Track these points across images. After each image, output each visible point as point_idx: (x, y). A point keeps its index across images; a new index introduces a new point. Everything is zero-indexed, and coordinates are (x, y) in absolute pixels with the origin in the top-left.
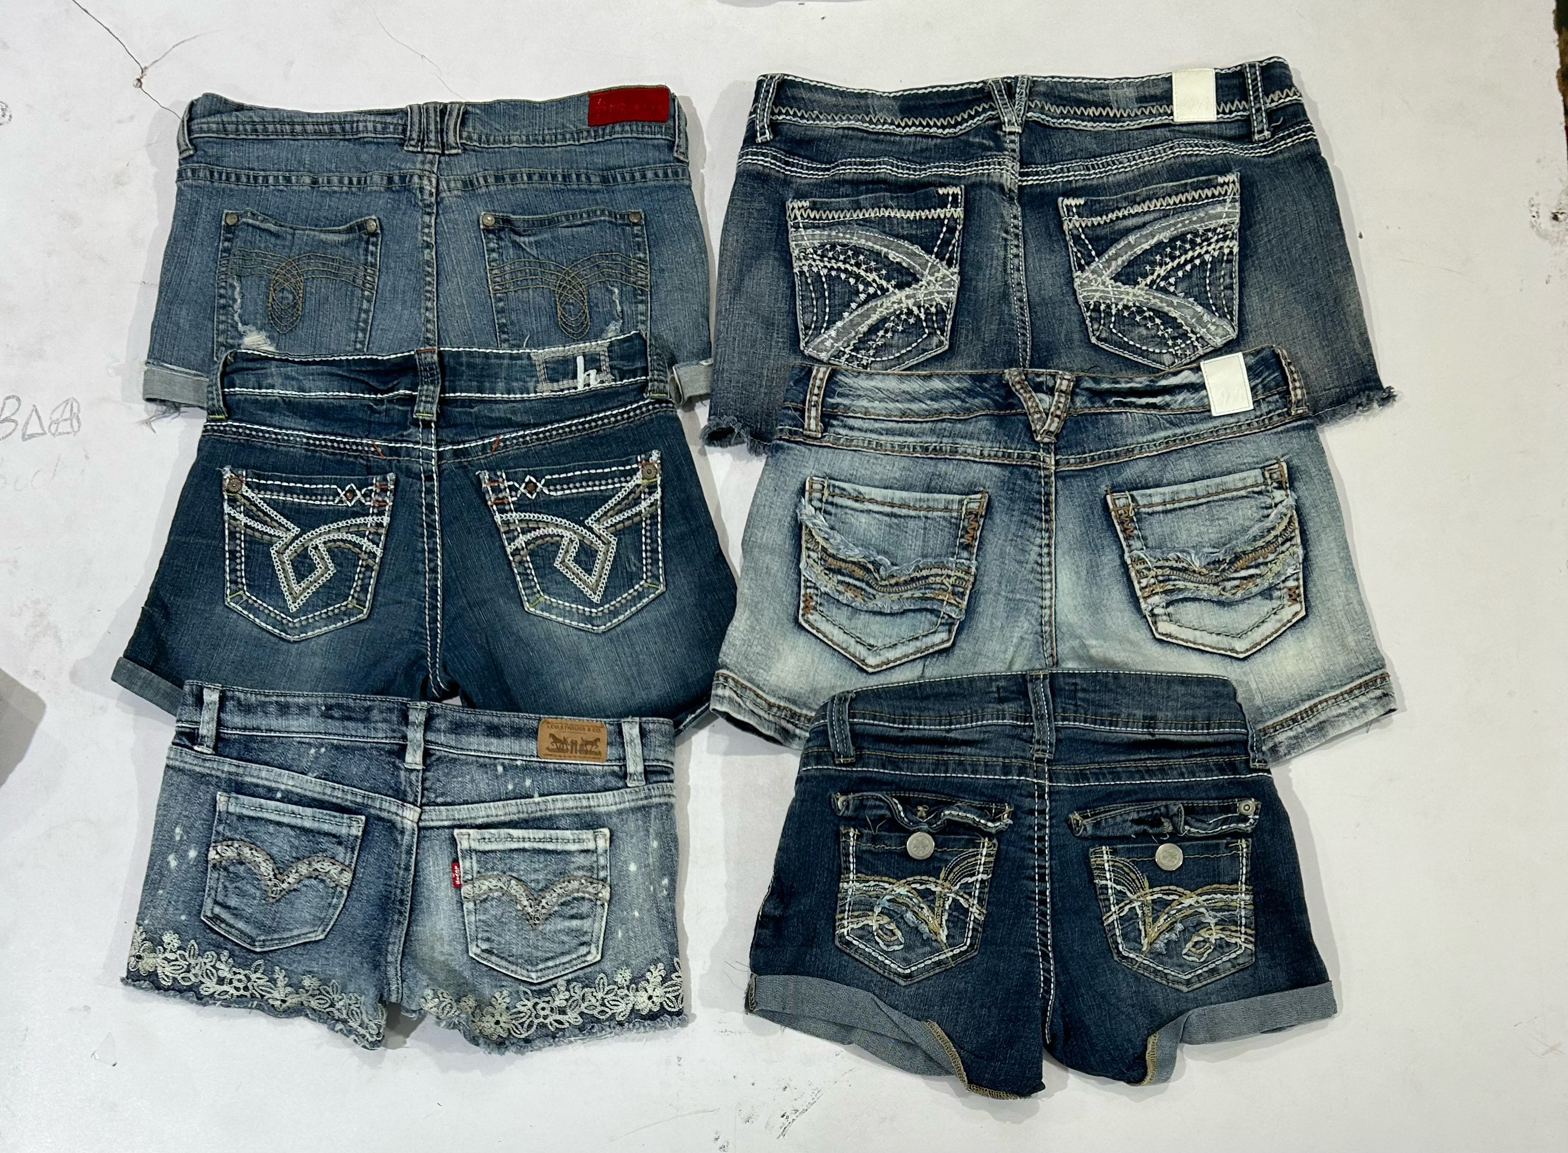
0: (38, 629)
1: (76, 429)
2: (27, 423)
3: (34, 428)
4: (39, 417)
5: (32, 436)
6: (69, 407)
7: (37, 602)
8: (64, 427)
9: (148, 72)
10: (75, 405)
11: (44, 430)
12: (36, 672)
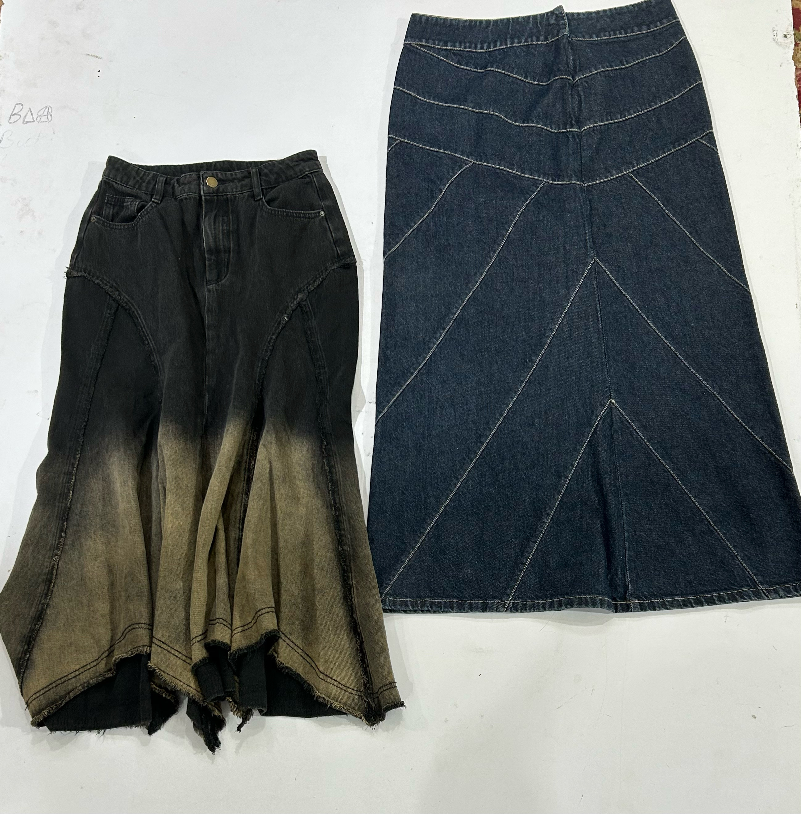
0: (24, 211)
1: (50, 120)
2: (26, 116)
3: (29, 118)
4: (32, 114)
5: (27, 122)
6: (47, 110)
7: (25, 199)
8: (44, 119)
10: (50, 109)
11: (33, 119)
12: (22, 232)
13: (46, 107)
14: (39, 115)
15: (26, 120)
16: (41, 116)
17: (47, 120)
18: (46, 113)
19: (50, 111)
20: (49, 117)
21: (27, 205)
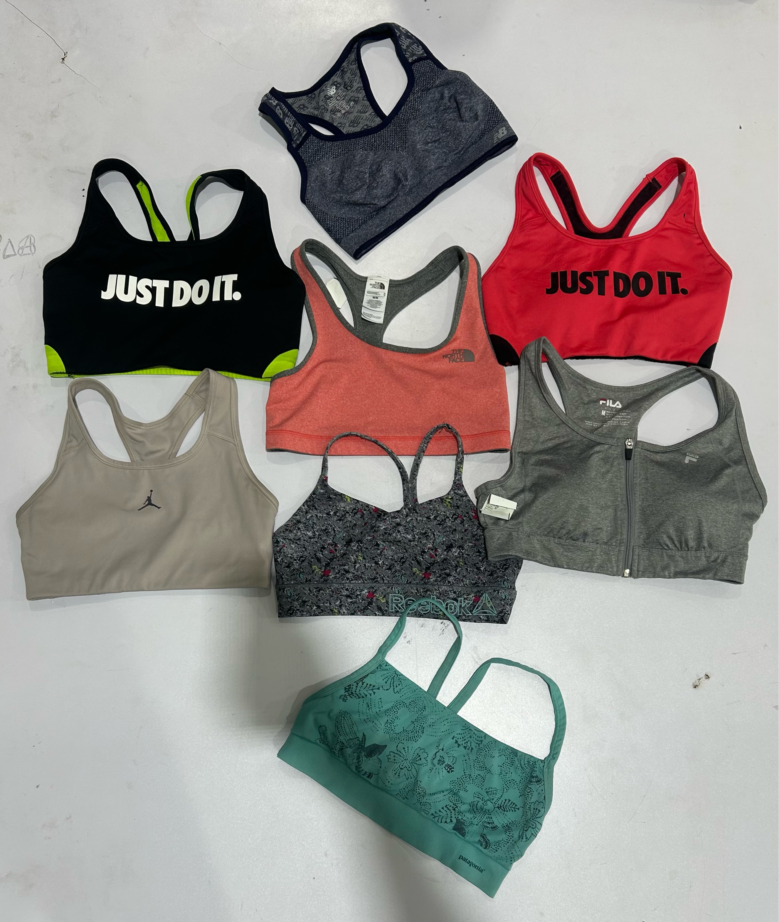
0: (15, 363)
1: (33, 252)
2: (6, 249)
3: (9, 252)
4: (12, 246)
5: (9, 256)
6: (29, 239)
7: (14, 348)
8: (27, 251)
9: (68, 55)
10: (32, 238)
11: (15, 253)
12: (14, 387)
13: (28, 237)
14: (21, 246)
15: (7, 254)
16: (22, 248)
17: (30, 252)
18: (28, 244)
19: (32, 241)
20: (32, 248)
21: (17, 355)
